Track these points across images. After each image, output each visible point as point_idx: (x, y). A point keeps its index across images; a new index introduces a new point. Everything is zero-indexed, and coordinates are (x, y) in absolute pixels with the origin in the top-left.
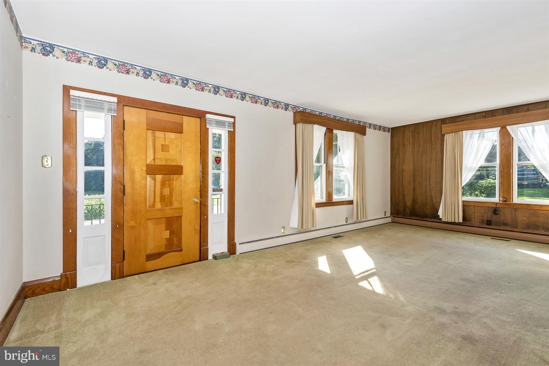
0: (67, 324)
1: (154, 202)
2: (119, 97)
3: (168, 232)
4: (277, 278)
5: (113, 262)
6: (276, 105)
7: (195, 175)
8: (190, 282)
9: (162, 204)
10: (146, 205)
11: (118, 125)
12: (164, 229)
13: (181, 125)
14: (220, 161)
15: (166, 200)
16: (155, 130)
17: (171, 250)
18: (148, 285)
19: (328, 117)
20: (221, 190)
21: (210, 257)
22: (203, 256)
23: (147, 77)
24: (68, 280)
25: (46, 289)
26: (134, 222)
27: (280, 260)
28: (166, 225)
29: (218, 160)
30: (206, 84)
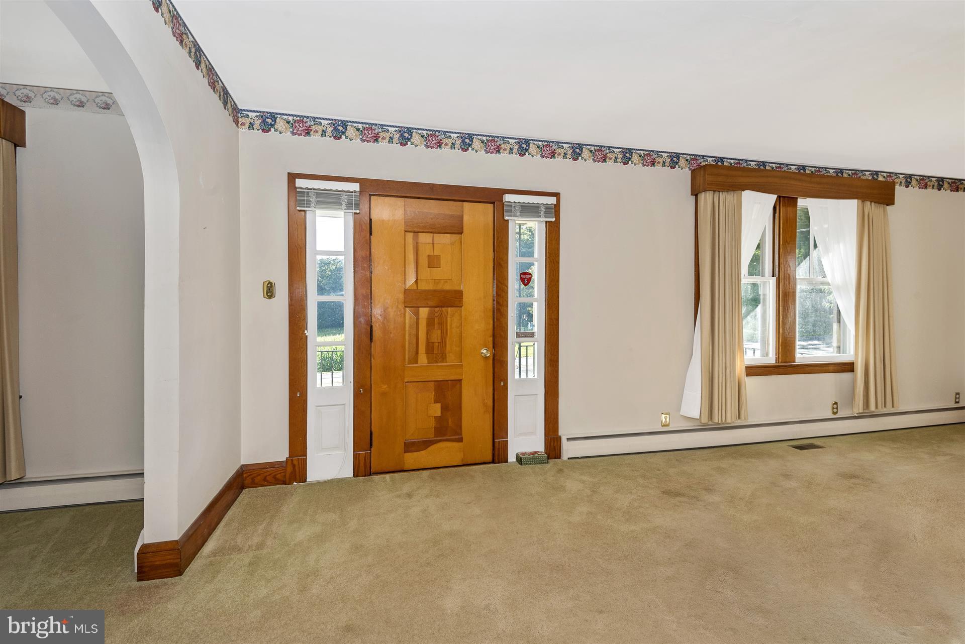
0: (272, 544)
1: (417, 353)
2: (362, 182)
3: (439, 405)
4: (633, 528)
5: (355, 448)
6: (650, 158)
7: (484, 307)
8: (465, 504)
9: (428, 358)
10: (404, 359)
11: (362, 228)
12: (432, 400)
13: (461, 218)
14: (529, 280)
15: (436, 352)
16: (418, 232)
17: (445, 438)
18: (399, 496)
19: (783, 170)
20: (532, 335)
21: (512, 458)
22: (499, 455)
23: (405, 142)
24: (295, 470)
25: (268, 478)
26: (386, 386)
27: (650, 486)
28: (435, 393)
29: (526, 279)
30: (505, 139)
